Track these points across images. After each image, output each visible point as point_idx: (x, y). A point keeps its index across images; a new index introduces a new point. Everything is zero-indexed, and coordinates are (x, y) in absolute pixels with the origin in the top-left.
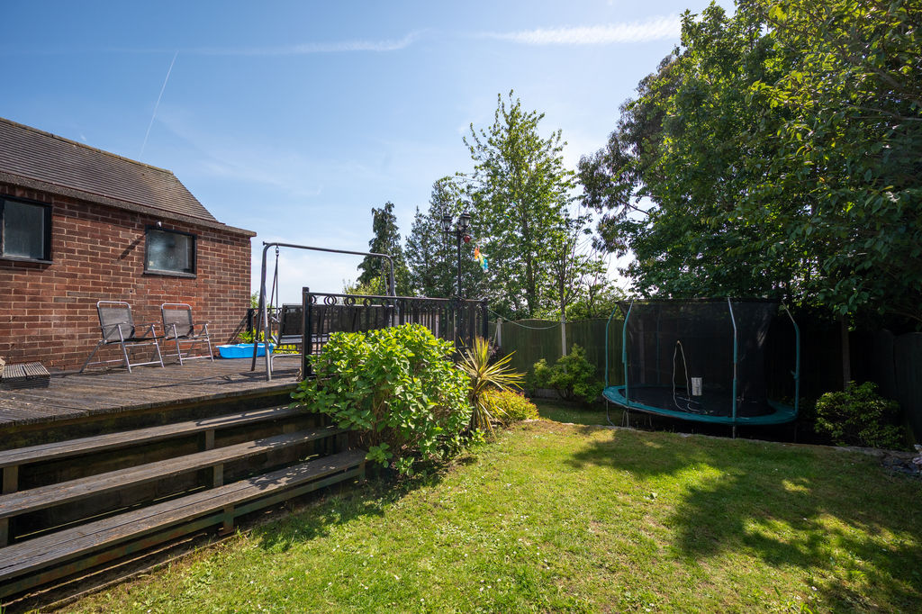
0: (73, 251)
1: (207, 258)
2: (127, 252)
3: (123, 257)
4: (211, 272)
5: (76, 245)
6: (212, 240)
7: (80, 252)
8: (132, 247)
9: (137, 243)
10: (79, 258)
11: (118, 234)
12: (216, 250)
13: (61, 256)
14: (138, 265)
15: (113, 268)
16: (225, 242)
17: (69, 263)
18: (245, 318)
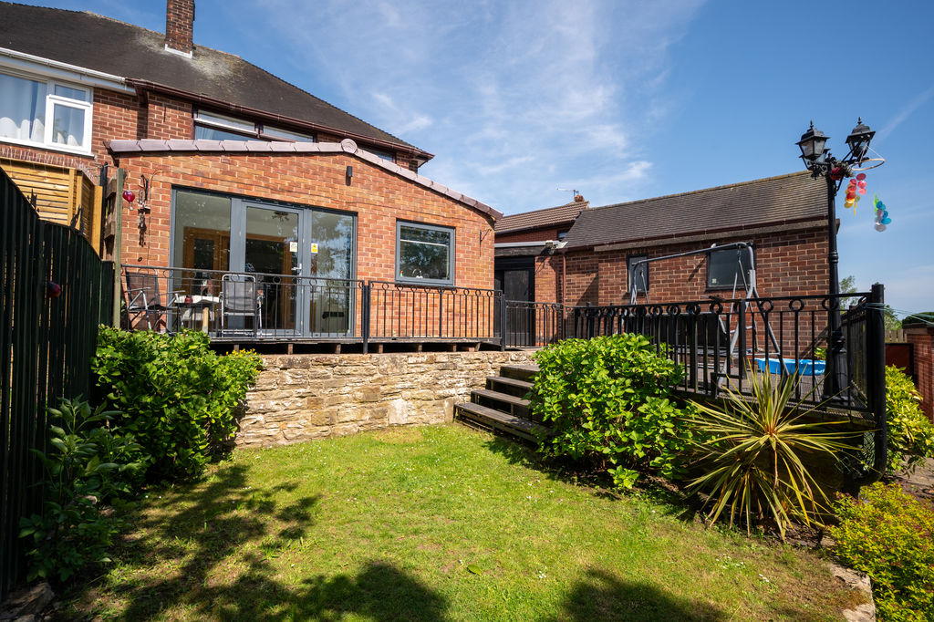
0: (659, 282)
1: (769, 266)
2: (692, 276)
3: (689, 280)
4: (773, 280)
5: (661, 277)
6: (775, 245)
7: (663, 282)
8: (696, 271)
9: (700, 266)
10: (662, 286)
11: (686, 263)
12: (780, 255)
13: (653, 286)
14: (701, 284)
15: (684, 289)
16: (791, 243)
17: (658, 290)
18: (826, 329)
